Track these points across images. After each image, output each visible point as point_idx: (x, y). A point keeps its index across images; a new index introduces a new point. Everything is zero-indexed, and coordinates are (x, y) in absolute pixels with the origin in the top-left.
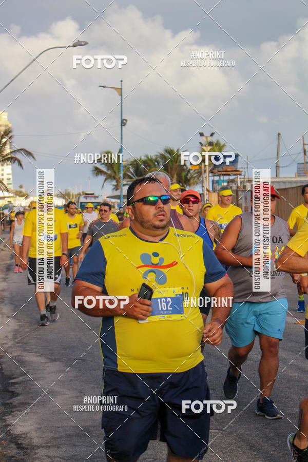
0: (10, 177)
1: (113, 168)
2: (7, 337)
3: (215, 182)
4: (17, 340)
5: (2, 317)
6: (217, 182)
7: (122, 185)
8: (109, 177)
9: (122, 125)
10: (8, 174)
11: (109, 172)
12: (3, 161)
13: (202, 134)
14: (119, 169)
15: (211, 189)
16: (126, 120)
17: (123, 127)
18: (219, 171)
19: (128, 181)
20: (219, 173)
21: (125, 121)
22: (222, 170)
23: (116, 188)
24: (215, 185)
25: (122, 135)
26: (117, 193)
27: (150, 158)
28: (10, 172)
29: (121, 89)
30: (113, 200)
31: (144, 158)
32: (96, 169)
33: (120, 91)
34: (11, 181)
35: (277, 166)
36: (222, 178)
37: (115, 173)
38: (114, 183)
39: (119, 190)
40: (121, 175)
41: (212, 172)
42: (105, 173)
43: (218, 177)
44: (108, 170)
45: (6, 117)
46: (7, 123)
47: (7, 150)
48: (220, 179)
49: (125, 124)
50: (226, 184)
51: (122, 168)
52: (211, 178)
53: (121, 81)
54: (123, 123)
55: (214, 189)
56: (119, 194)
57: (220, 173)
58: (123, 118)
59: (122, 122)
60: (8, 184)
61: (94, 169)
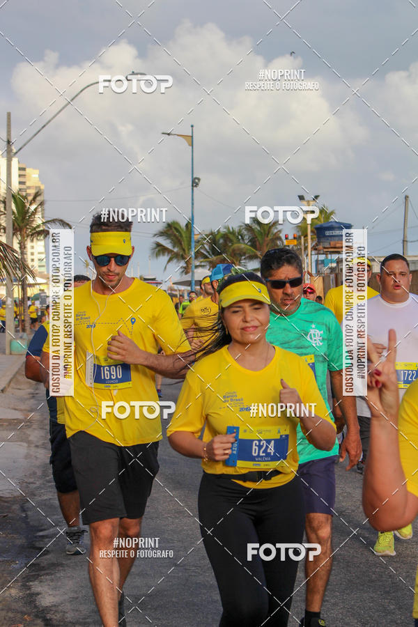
0: (43, 256)
1: (181, 244)
2: (35, 473)
3: (320, 262)
4: (47, 478)
5: (29, 446)
6: (323, 262)
7: (193, 267)
8: (175, 256)
9: (193, 186)
10: (39, 253)
11: (176, 250)
12: (32, 235)
13: (301, 198)
14: (189, 245)
15: (314, 272)
16: (199, 179)
17: (195, 188)
18: (325, 248)
19: (201, 262)
20: (325, 250)
21: (197, 181)
22: (328, 246)
23: (186, 270)
24: (320, 266)
25: (193, 200)
26: (187, 278)
27: (231, 230)
28: (43, 250)
29: (192, 137)
30: (182, 288)
31: (223, 230)
32: (158, 245)
33: (190, 140)
34: (43, 263)
35: (404, 241)
36: (329, 256)
37: (184, 250)
38: (183, 264)
39: (190, 274)
40: (193, 253)
41: (316, 249)
42: (169, 251)
43: (324, 256)
44: (174, 247)
45: (37, 176)
46: (39, 184)
47: (38, 220)
48: (327, 258)
49: (197, 184)
50: (334, 265)
51: (193, 244)
52: (314, 258)
53: (192, 126)
54: (195, 183)
55: (319, 272)
56: (190, 279)
57: (327, 250)
58: (195, 176)
59: (193, 182)
60: (39, 266)
61: (154, 246)
